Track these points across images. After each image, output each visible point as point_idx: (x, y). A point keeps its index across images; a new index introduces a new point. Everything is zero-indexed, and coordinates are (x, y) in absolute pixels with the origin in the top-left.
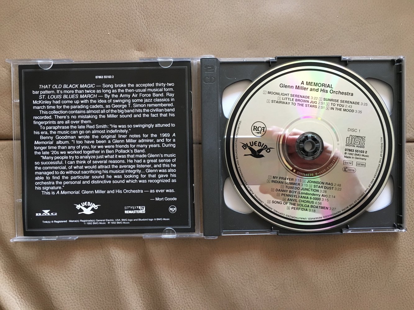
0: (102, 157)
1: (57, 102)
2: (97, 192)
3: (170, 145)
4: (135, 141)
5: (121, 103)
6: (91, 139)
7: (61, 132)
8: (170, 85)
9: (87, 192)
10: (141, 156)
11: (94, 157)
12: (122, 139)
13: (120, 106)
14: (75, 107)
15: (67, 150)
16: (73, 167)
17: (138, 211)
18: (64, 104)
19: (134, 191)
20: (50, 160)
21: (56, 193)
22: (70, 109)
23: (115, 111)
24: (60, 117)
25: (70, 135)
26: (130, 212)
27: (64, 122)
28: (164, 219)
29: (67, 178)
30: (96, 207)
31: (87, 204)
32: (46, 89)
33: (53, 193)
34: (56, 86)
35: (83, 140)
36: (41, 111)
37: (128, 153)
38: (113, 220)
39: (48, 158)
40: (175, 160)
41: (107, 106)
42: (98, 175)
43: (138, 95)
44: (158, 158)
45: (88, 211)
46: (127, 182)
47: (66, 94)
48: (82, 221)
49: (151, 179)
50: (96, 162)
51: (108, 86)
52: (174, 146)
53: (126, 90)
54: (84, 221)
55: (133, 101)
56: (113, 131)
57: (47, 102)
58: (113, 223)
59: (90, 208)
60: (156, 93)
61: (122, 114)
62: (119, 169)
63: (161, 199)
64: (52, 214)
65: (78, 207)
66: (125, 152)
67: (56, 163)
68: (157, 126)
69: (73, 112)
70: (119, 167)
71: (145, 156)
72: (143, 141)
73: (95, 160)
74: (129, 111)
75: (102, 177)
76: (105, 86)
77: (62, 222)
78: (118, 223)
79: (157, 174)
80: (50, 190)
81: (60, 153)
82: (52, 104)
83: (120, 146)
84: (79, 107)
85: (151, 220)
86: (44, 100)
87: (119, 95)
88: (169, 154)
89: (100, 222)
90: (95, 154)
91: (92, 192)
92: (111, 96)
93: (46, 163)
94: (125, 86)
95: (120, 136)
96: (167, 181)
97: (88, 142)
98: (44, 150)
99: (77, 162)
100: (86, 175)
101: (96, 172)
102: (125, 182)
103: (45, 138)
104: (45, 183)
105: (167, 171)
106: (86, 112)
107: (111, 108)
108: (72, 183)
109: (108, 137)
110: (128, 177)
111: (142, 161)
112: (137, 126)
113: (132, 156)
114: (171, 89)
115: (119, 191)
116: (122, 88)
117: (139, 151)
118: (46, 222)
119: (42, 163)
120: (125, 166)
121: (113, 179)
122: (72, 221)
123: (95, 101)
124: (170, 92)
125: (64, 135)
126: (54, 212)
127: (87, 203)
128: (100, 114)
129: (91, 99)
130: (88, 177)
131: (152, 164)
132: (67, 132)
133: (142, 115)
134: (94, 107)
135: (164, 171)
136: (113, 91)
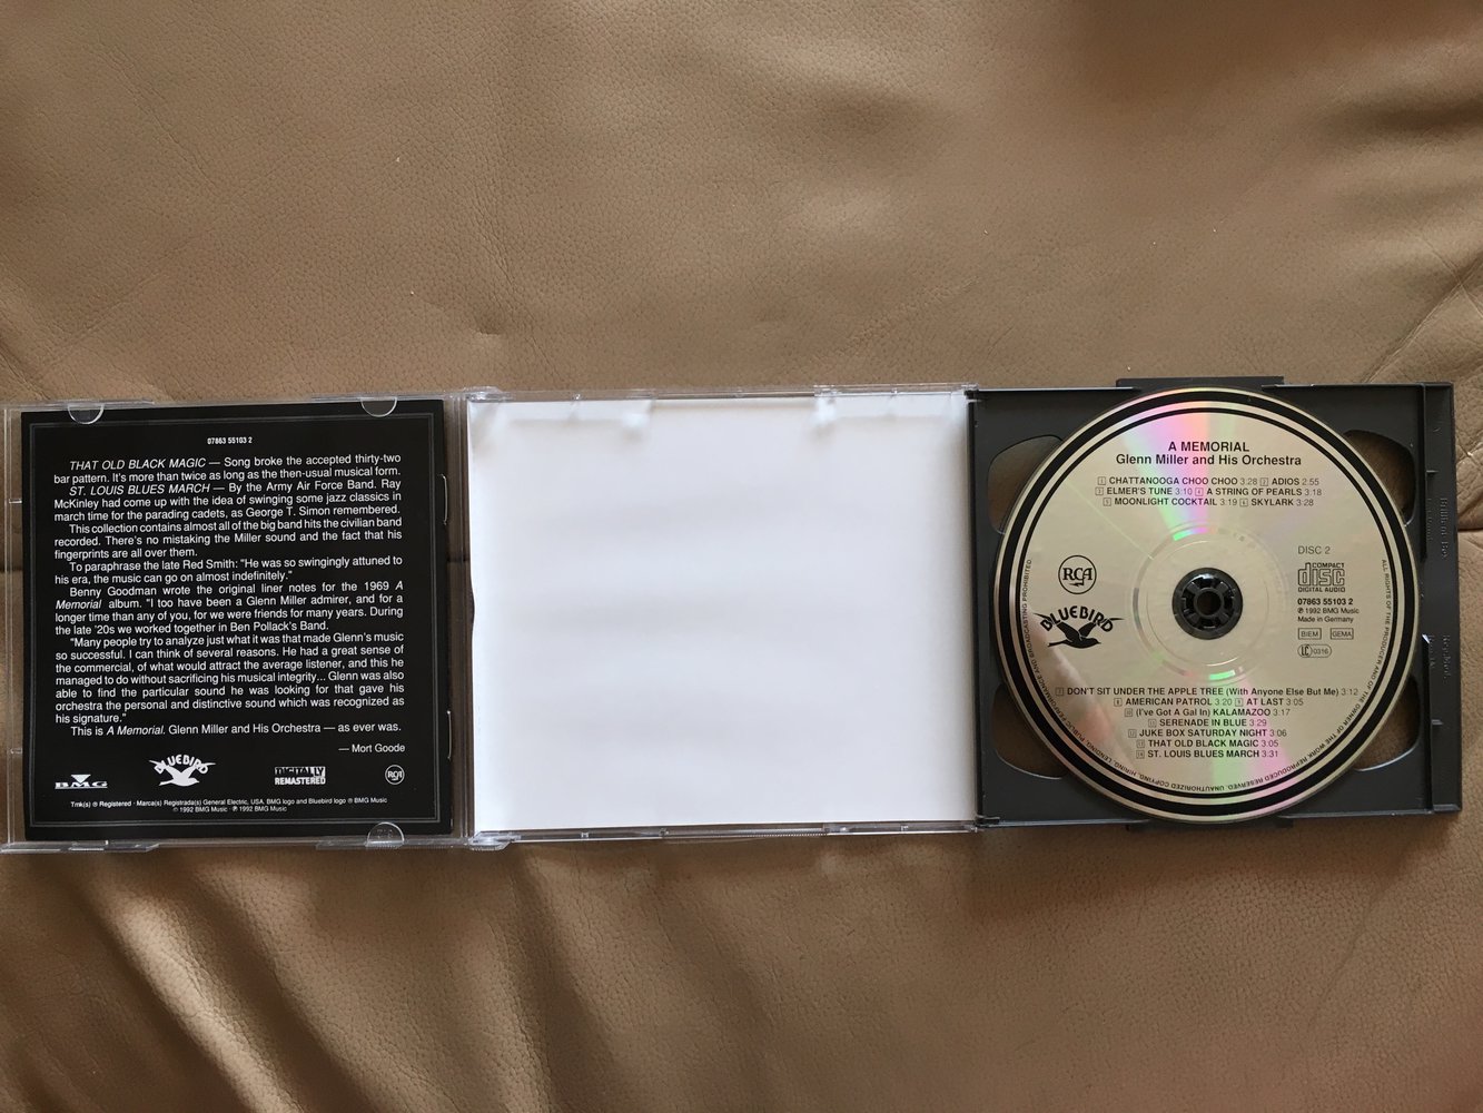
0: (219, 640)
1: (112, 504)
2: (206, 729)
3: (391, 612)
4: (302, 601)
5: (268, 506)
6: (193, 596)
7: (121, 579)
8: (391, 459)
9: (183, 730)
10: (316, 639)
11: (201, 641)
12: (270, 595)
13: (267, 512)
14: (156, 516)
15: (134, 623)
16: (148, 667)
17: (307, 779)
18: (130, 509)
19: (298, 729)
20: (92, 649)
21: (105, 731)
22: (143, 522)
23: (255, 526)
24: (120, 541)
25: (143, 585)
26: (289, 781)
27: (130, 554)
28: (374, 800)
29: (133, 693)
30: (202, 767)
31: (182, 761)
32: (87, 472)
33: (99, 732)
34: (111, 465)
35: (173, 597)
36: (72, 526)
37: (285, 632)
38: (244, 802)
39: (88, 643)
40: (400, 650)
41: (234, 514)
42: (209, 685)
43: (312, 486)
44: (360, 645)
45: (183, 779)
46: (282, 704)
47: (135, 483)
48: (169, 803)
49: (343, 696)
50: (204, 654)
51: (238, 463)
52: (399, 613)
53: (283, 472)
54: (174, 804)
55: (299, 499)
56: (248, 576)
57: (88, 504)
58: (244, 809)
59: (189, 771)
60: (357, 479)
61: (271, 534)
62: (261, 671)
63: (366, 749)
64: (95, 784)
65: (160, 767)
66: (276, 627)
67: (111, 655)
68: (356, 562)
69: (152, 528)
70: (261, 666)
71: (326, 639)
72: (322, 600)
73: (203, 648)
74: (287, 526)
75: (219, 692)
76: (229, 462)
77: (120, 804)
78: (257, 809)
79: (358, 683)
80: (91, 725)
81: (116, 630)
82: (101, 509)
83: (266, 614)
84: (166, 515)
85: (342, 802)
86: (81, 498)
87: (265, 487)
88: (387, 633)
89: (214, 806)
90: (203, 634)
91: (194, 730)
92: (244, 489)
93: (82, 656)
94: (279, 462)
95: (265, 589)
96: (380, 702)
97: (187, 603)
98: (79, 624)
99: (160, 653)
100: (181, 686)
101: (206, 679)
102: (277, 703)
103: (81, 593)
104: (80, 707)
105: (382, 676)
106: (183, 527)
107: (245, 518)
108: (144, 706)
109: (236, 591)
110: (283, 691)
111: (320, 651)
112: (308, 563)
113: (296, 639)
114: (394, 470)
115: (262, 729)
116: (272, 468)
117: (312, 627)
118: (80, 805)
119: (74, 656)
120: (277, 665)
121: (246, 696)
122: (144, 804)
123: (205, 502)
124: (391, 478)
125: (128, 586)
126: (100, 780)
127: (182, 758)
128: (218, 532)
129: (195, 495)
130: (184, 692)
131: (345, 659)
132: (135, 579)
133: (320, 536)
134: (202, 515)
135: (374, 676)
136: (251, 475)
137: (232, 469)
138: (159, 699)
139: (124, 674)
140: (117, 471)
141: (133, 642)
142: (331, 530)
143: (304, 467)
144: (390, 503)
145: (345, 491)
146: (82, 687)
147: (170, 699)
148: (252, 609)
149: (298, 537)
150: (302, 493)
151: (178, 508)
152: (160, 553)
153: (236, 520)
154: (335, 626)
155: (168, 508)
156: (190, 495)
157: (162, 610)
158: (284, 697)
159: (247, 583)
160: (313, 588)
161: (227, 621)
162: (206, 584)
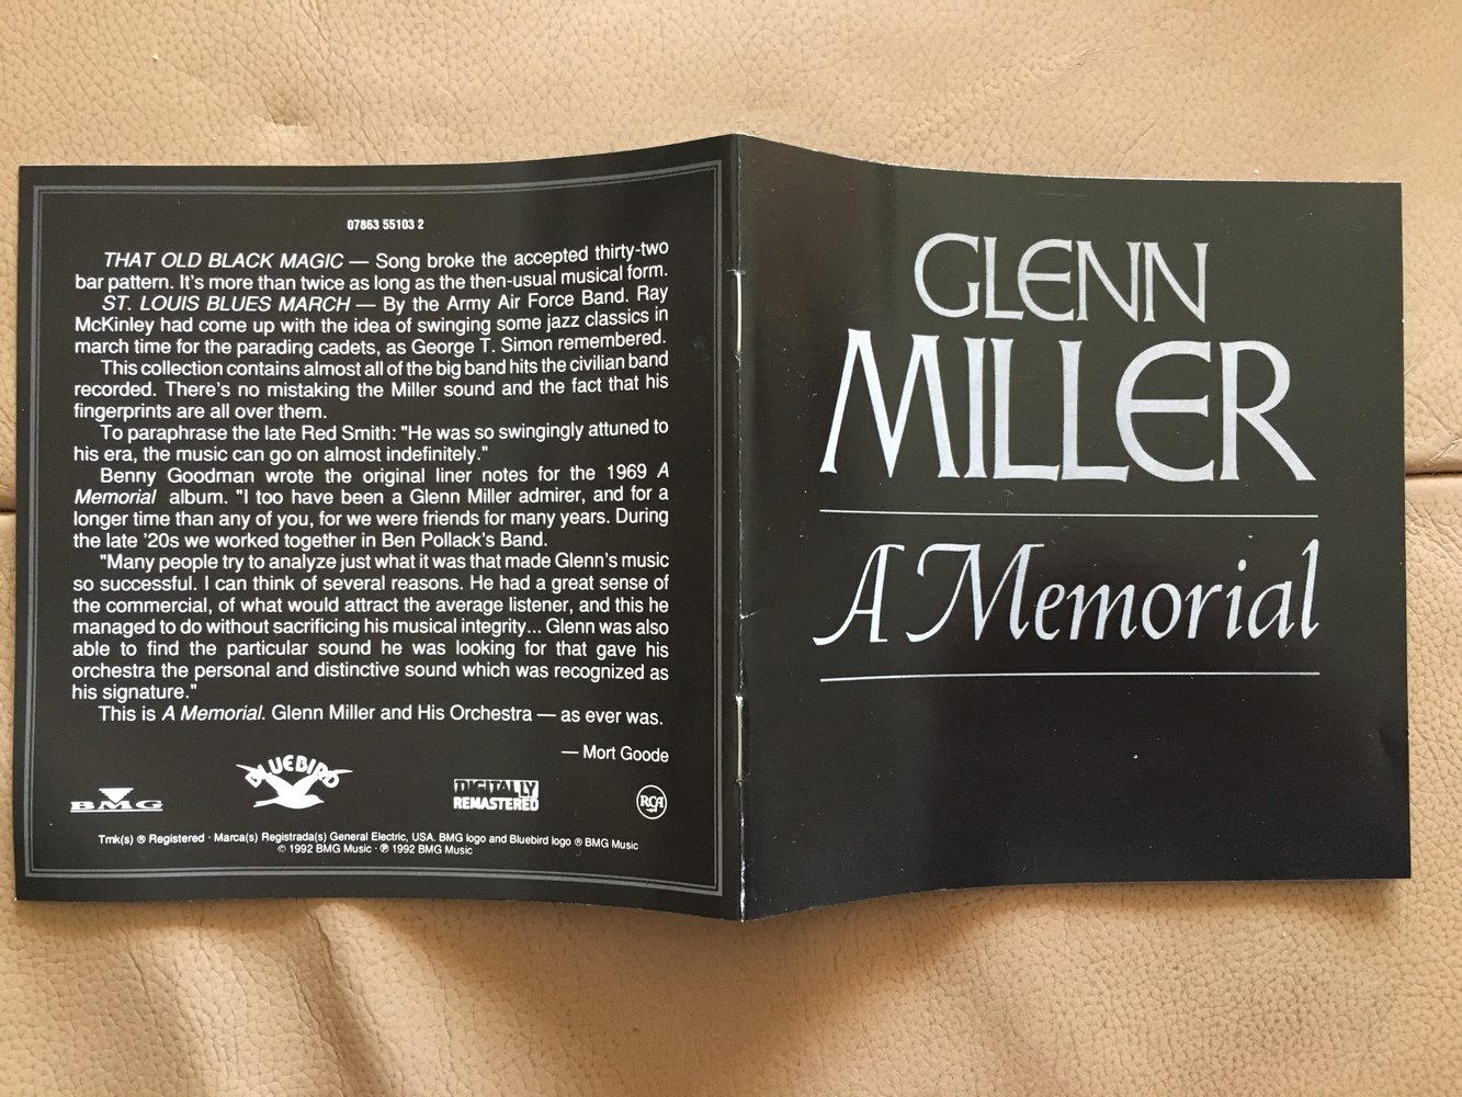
0: (362, 562)
1: (179, 326)
2: (338, 713)
3: (649, 515)
4: (505, 497)
5: (450, 336)
6: (319, 486)
7: (192, 455)
8: (653, 249)
9: (296, 714)
10: (527, 563)
11: (331, 563)
12: (450, 486)
13: (447, 348)
14: (255, 349)
15: (213, 531)
16: (237, 606)
17: (508, 800)
18: (209, 335)
19: (495, 715)
20: (139, 573)
21: (159, 714)
22: (231, 358)
23: (426, 370)
24: (191, 391)
25: (231, 466)
26: (477, 803)
27: (208, 412)
28: (617, 844)
29: (210, 650)
30: (329, 776)
31: (294, 765)
32: (134, 270)
33: (149, 715)
34: (177, 260)
35: (284, 488)
36: (107, 362)
37: (474, 550)
38: (401, 837)
39: (131, 564)
40: (663, 583)
41: (392, 349)
42: (343, 638)
43: (523, 303)
44: (598, 573)
45: (295, 797)
46: (468, 671)
47: (220, 292)
48: (272, 838)
49: (569, 661)
50: (336, 585)
51: (399, 262)
52: (663, 518)
53: (475, 279)
54: (278, 838)
55: (502, 325)
56: (412, 455)
57: (133, 325)
58: (401, 849)
59: (306, 783)
60: (598, 287)
61: (454, 383)
62: (433, 615)
63: (606, 754)
64: (141, 804)
65: (255, 776)
66: (460, 542)
67: (173, 583)
68: (595, 431)
69: (248, 370)
70: (433, 606)
71: (543, 562)
72: (538, 495)
73: (333, 574)
74: (481, 369)
75: (360, 650)
76: (385, 261)
77: (185, 839)
78: (423, 849)
79: (594, 639)
80: (134, 703)
81: (182, 542)
82: (157, 335)
83: (443, 519)
84: (273, 349)
85: (564, 843)
86: (124, 315)
87: (444, 304)
88: (641, 553)
89: (348, 842)
90: (334, 552)
91: (314, 713)
92: (409, 306)
93: (120, 585)
94: (469, 261)
95: (442, 476)
96: (630, 673)
97: (307, 499)
98: (115, 531)
99: (258, 582)
100: (295, 638)
101: (338, 627)
102: (459, 670)
103: (120, 477)
104: (115, 672)
105: (633, 628)
106: (302, 369)
107: (409, 357)
108: (230, 672)
109: (392, 479)
110: (470, 649)
111: (533, 583)
112: (515, 433)
113: (492, 562)
114: (658, 269)
115: (433, 713)
116: (455, 272)
117: (520, 541)
118: (115, 840)
119: (106, 585)
120: (461, 606)
121: (408, 658)
122: (227, 839)
123: (342, 327)
124: (652, 282)
125: (205, 466)
126: (150, 796)
127: (294, 761)
128: (363, 379)
129: (324, 315)
130: (300, 650)
131: (574, 597)
132: (217, 456)
133: (536, 387)
134: (335, 349)
135: (621, 628)
136: (421, 284)
137: (388, 273)
138: (255, 660)
139: (194, 617)
140: (187, 272)
141: (210, 563)
142: (554, 377)
143: (511, 271)
144: (650, 327)
145: (579, 309)
146: (120, 638)
147: (276, 661)
148: (419, 510)
149: (498, 388)
150: (507, 314)
151: (295, 337)
152: (263, 412)
153: (395, 359)
154: (558, 540)
155: (277, 336)
156: (316, 316)
157: (264, 509)
158: (471, 660)
159: (412, 466)
160: (523, 476)
161: (375, 530)
162: (340, 466)
